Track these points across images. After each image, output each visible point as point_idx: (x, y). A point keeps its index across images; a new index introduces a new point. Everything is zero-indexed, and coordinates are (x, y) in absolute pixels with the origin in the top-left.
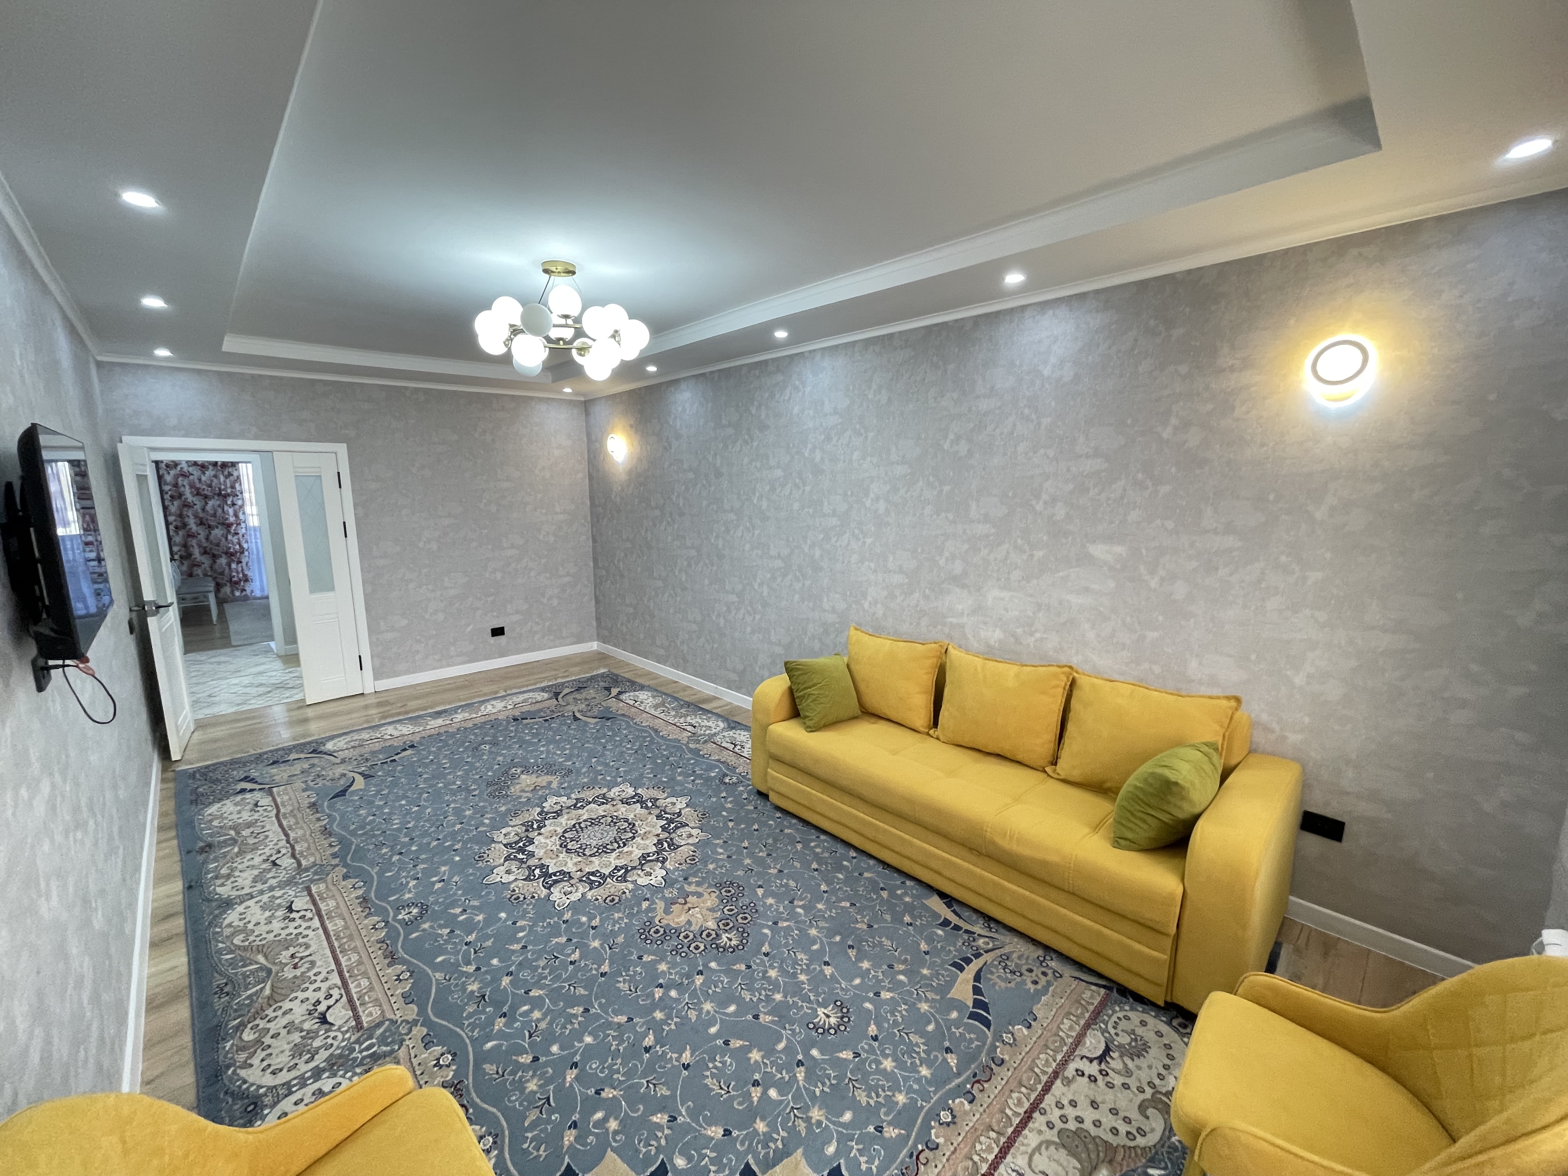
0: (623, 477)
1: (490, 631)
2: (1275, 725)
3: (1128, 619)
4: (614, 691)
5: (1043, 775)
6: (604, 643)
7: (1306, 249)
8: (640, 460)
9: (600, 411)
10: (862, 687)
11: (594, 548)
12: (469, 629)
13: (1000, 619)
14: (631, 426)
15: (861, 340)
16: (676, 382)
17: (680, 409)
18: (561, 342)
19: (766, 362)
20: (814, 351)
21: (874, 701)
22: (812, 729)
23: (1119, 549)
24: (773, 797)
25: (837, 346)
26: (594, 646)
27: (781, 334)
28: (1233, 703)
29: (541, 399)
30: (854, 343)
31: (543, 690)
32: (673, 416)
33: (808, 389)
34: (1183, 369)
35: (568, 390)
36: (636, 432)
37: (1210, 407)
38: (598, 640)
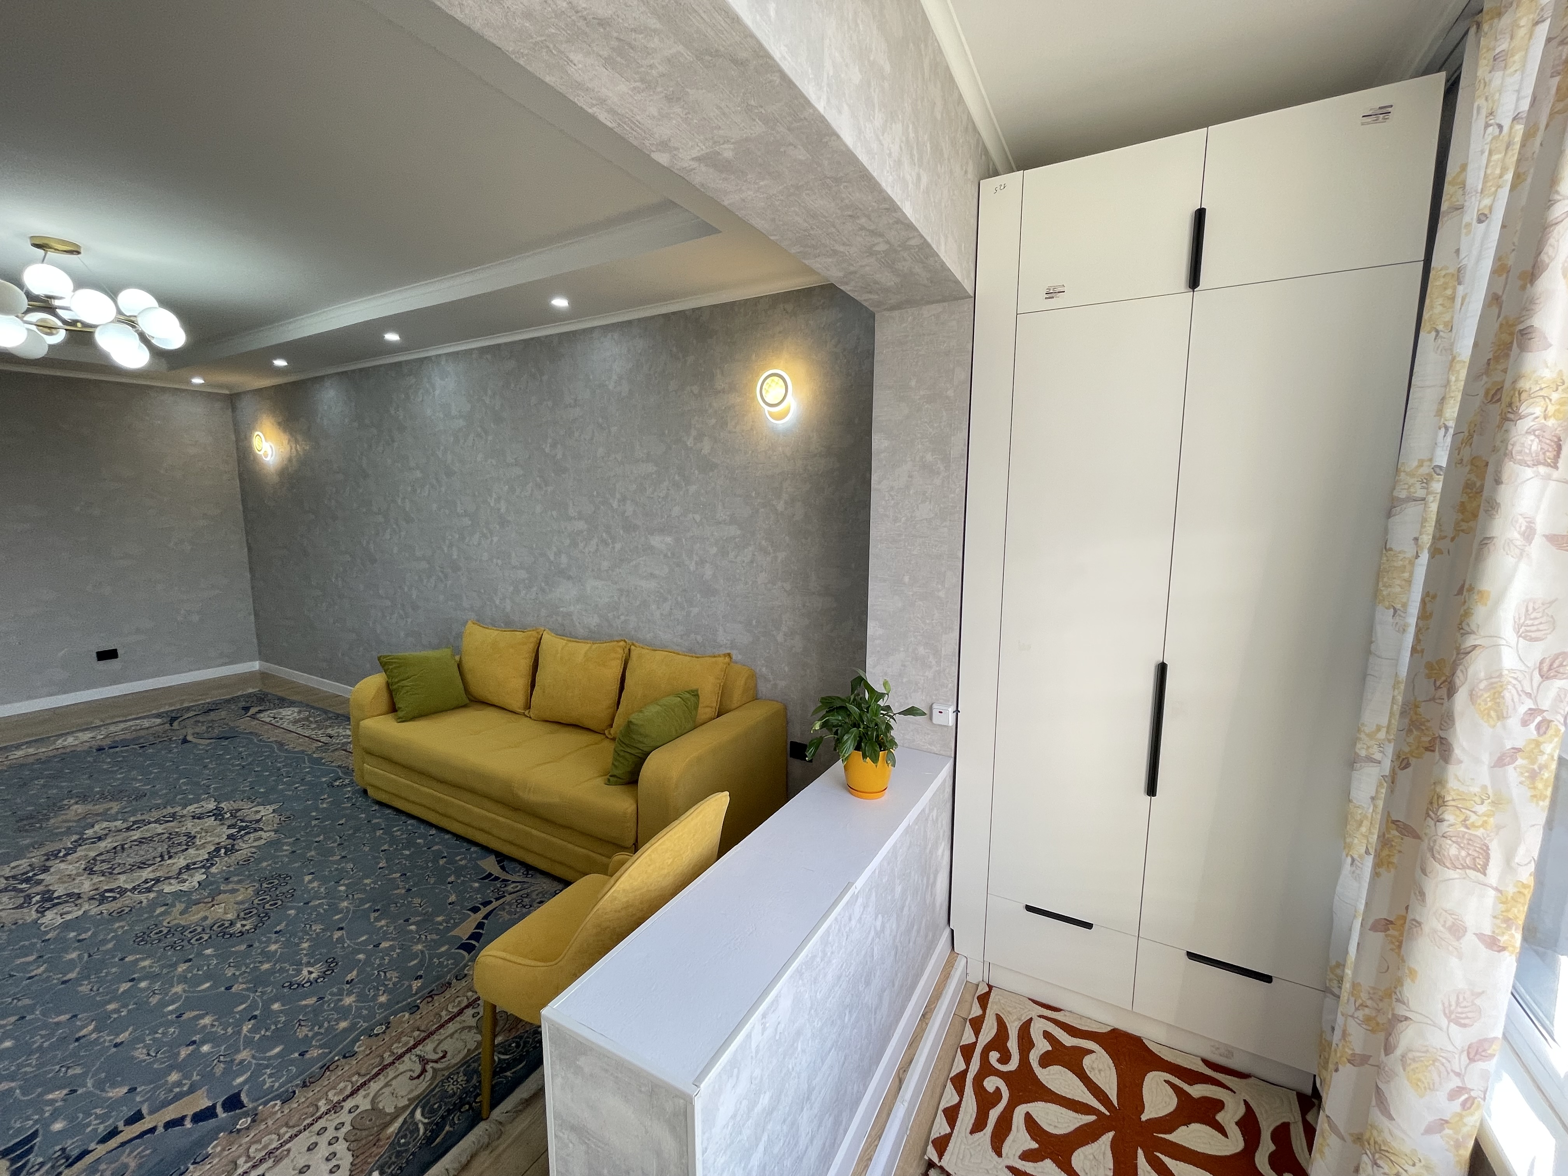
0: (276, 479)
1: (95, 655)
2: (771, 677)
3: (679, 599)
4: (253, 711)
5: (603, 737)
6: (267, 661)
7: (757, 300)
8: (290, 460)
9: (247, 406)
10: (469, 677)
11: (250, 558)
12: (60, 654)
13: (597, 605)
14: (279, 424)
15: (476, 349)
16: (320, 379)
17: (326, 408)
18: (79, 325)
19: (399, 364)
20: (440, 355)
21: (478, 689)
22: (402, 720)
23: (669, 539)
24: (370, 791)
25: (457, 353)
26: (256, 666)
27: (392, 337)
28: (727, 659)
29: (163, 390)
30: (470, 352)
31: (158, 716)
32: (319, 416)
33: (437, 392)
34: (696, 389)
35: (197, 381)
36: (285, 431)
37: (713, 421)
38: (260, 659)
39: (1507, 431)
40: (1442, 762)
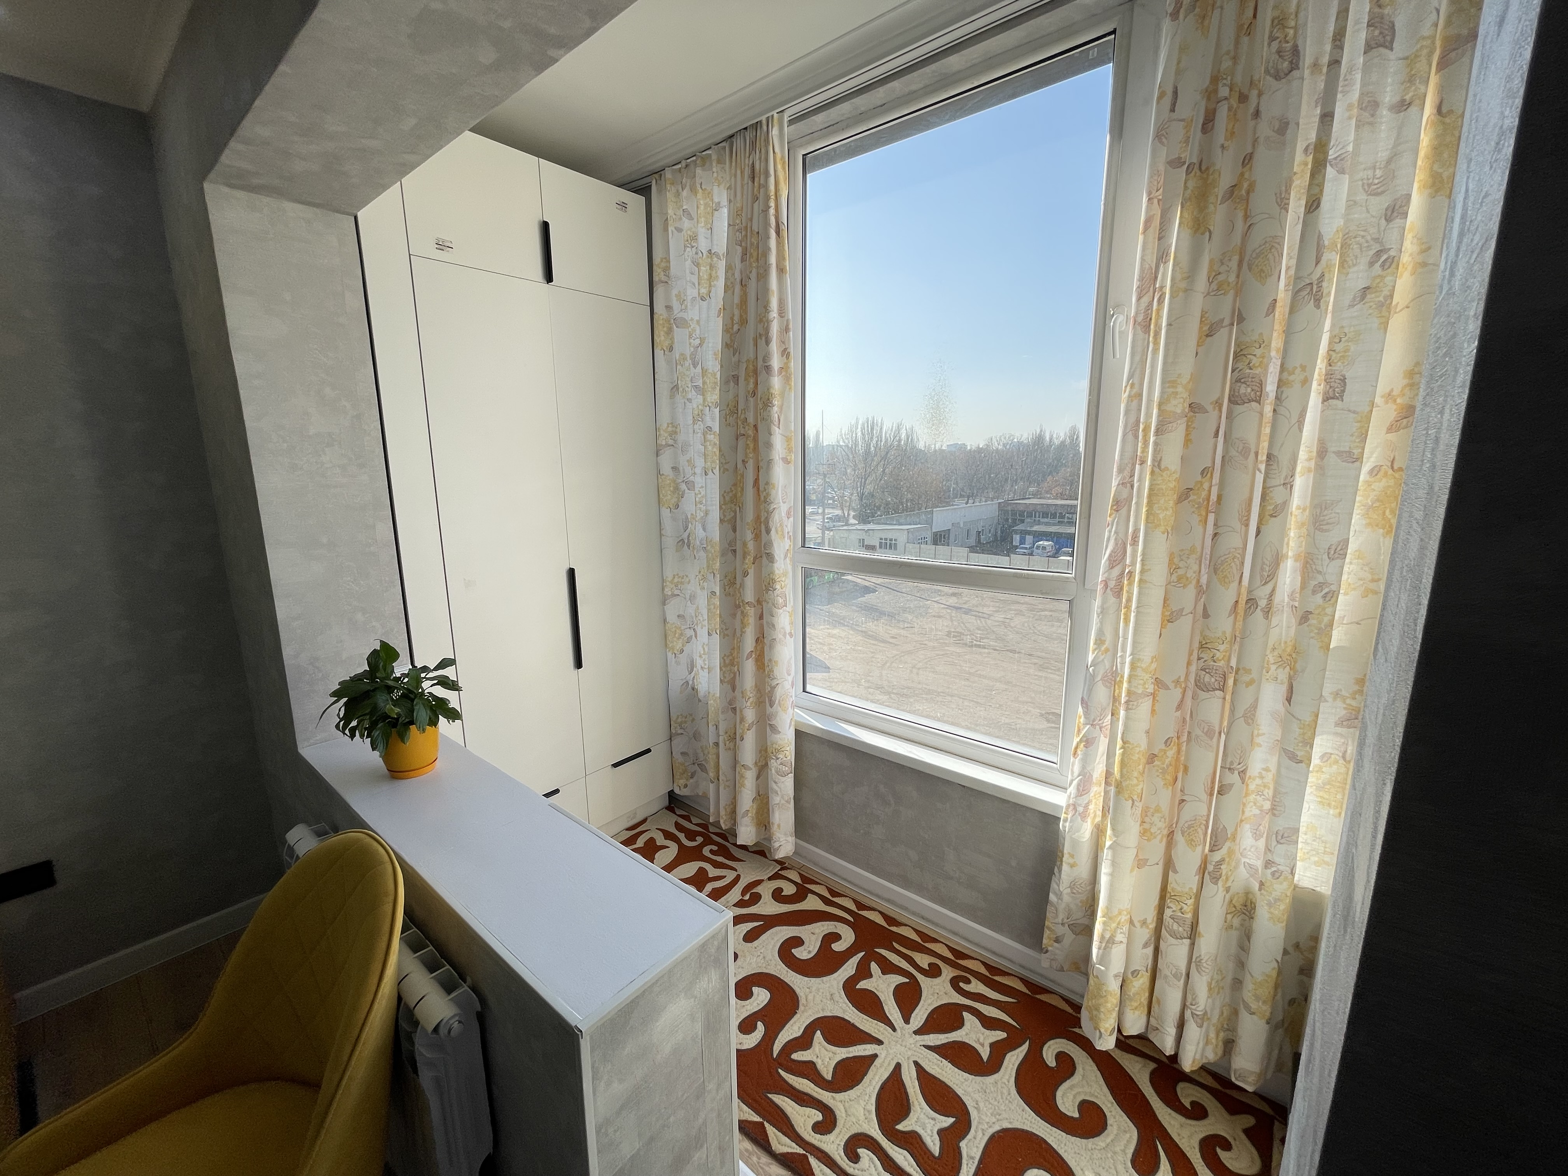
39: (769, 411)
40: (770, 564)
